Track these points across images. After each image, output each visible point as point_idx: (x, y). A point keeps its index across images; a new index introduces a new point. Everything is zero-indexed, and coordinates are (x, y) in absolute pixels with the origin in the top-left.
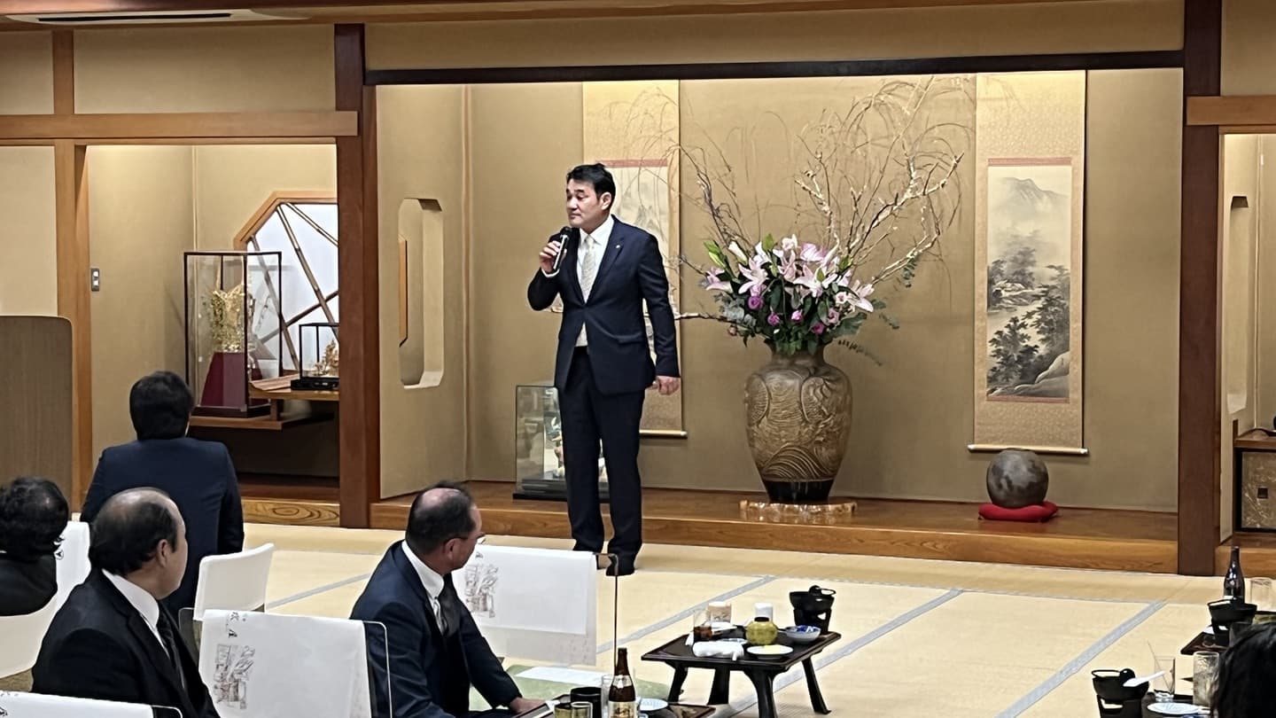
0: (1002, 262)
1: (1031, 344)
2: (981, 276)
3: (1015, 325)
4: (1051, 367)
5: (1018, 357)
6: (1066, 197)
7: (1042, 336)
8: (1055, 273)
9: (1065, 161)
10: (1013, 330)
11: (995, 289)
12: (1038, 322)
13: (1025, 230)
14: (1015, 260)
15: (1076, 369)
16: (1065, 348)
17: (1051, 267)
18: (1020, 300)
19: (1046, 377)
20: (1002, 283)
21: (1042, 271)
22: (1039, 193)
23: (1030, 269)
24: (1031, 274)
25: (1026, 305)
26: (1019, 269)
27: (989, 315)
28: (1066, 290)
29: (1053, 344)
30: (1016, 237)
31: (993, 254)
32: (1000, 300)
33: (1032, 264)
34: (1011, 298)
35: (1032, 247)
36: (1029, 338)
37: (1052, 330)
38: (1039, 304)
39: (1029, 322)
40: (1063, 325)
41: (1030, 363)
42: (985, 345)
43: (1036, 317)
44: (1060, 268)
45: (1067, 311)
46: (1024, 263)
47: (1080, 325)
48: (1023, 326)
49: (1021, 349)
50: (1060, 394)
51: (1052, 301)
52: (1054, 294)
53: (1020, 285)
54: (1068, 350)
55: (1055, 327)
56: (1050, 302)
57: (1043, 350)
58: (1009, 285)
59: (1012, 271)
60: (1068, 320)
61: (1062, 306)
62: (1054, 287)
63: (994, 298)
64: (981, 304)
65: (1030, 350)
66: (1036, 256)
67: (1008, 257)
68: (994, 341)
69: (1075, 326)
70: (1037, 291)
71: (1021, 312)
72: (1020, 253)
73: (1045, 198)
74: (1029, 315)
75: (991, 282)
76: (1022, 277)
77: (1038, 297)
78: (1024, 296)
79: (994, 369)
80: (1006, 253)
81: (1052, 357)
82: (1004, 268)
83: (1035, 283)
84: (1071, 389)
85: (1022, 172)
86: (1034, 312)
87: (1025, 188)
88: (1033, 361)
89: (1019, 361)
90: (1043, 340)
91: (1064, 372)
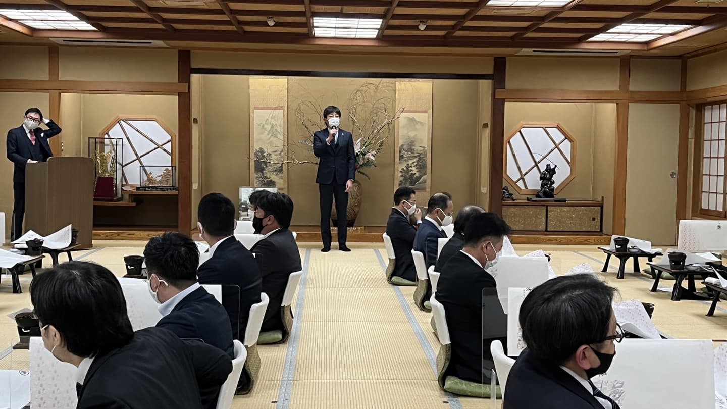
0: (404, 145)
1: (414, 173)
2: (397, 150)
3: (408, 166)
4: (421, 180)
6: (425, 123)
8: (422, 149)
9: (426, 112)
10: (408, 168)
11: (402, 154)
12: (416, 165)
13: (412, 134)
14: (408, 145)
15: (428, 181)
17: (420, 147)
18: (409, 158)
19: (419, 183)
20: (404, 152)
21: (417, 148)
22: (417, 122)
23: (413, 148)
24: (414, 149)
25: (412, 159)
26: (409, 148)
27: (400, 163)
28: (425, 155)
29: (421, 172)
30: (409, 136)
31: (401, 142)
32: (403, 158)
33: (414, 146)
34: (407, 157)
35: (413, 140)
36: (413, 171)
37: (420, 168)
38: (417, 159)
39: (413, 165)
40: (424, 166)
41: (413, 180)
42: (398, 174)
43: (415, 163)
44: (424, 147)
45: (426, 162)
46: (412, 145)
47: (430, 166)
48: (411, 167)
49: (410, 174)
50: (424, 189)
51: (421, 158)
52: (421, 156)
53: (410, 153)
54: (426, 174)
55: (421, 167)
56: (420, 158)
57: (417, 174)
58: (406, 153)
59: (407, 148)
60: (426, 165)
61: (424, 160)
62: (421, 154)
63: (401, 157)
64: (397, 159)
65: (413, 175)
66: (416, 143)
67: (407, 143)
68: (401, 172)
69: (428, 167)
70: (416, 155)
71: (410, 162)
72: (410, 142)
73: (419, 124)
74: (413, 163)
75: (400, 152)
76: (411, 150)
77: (416, 157)
78: (411, 156)
79: (401, 181)
80: (405, 142)
81: (420, 177)
82: (405, 147)
83: (415, 152)
84: (427, 187)
85: (411, 115)
86: (415, 162)
87: (412, 120)
88: (414, 178)
89: (410, 178)
90: (417, 171)
91: (425, 182)
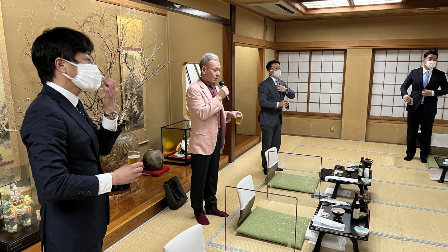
0: (127, 83)
1: (135, 111)
3: (132, 105)
4: (140, 117)
5: (133, 116)
6: (140, 61)
7: (138, 108)
9: (139, 49)
10: (131, 108)
12: (137, 103)
14: (129, 83)
15: (145, 117)
16: (143, 111)
19: (139, 121)
22: (134, 60)
25: (133, 98)
26: (131, 86)
28: (142, 92)
29: (140, 110)
36: (135, 109)
38: (136, 97)
39: (135, 103)
40: (142, 103)
41: (135, 118)
43: (136, 101)
45: (142, 99)
46: (132, 84)
48: (133, 105)
49: (133, 113)
52: (139, 94)
55: (140, 104)
56: (139, 97)
57: (138, 112)
61: (141, 97)
62: (139, 91)
64: (124, 99)
65: (135, 112)
69: (145, 103)
70: (135, 93)
72: (131, 81)
73: (135, 62)
74: (134, 102)
80: (128, 81)
81: (140, 113)
82: (128, 85)
84: (145, 123)
87: (131, 58)
88: (136, 116)
89: (133, 117)
90: (138, 109)
91: (143, 118)
